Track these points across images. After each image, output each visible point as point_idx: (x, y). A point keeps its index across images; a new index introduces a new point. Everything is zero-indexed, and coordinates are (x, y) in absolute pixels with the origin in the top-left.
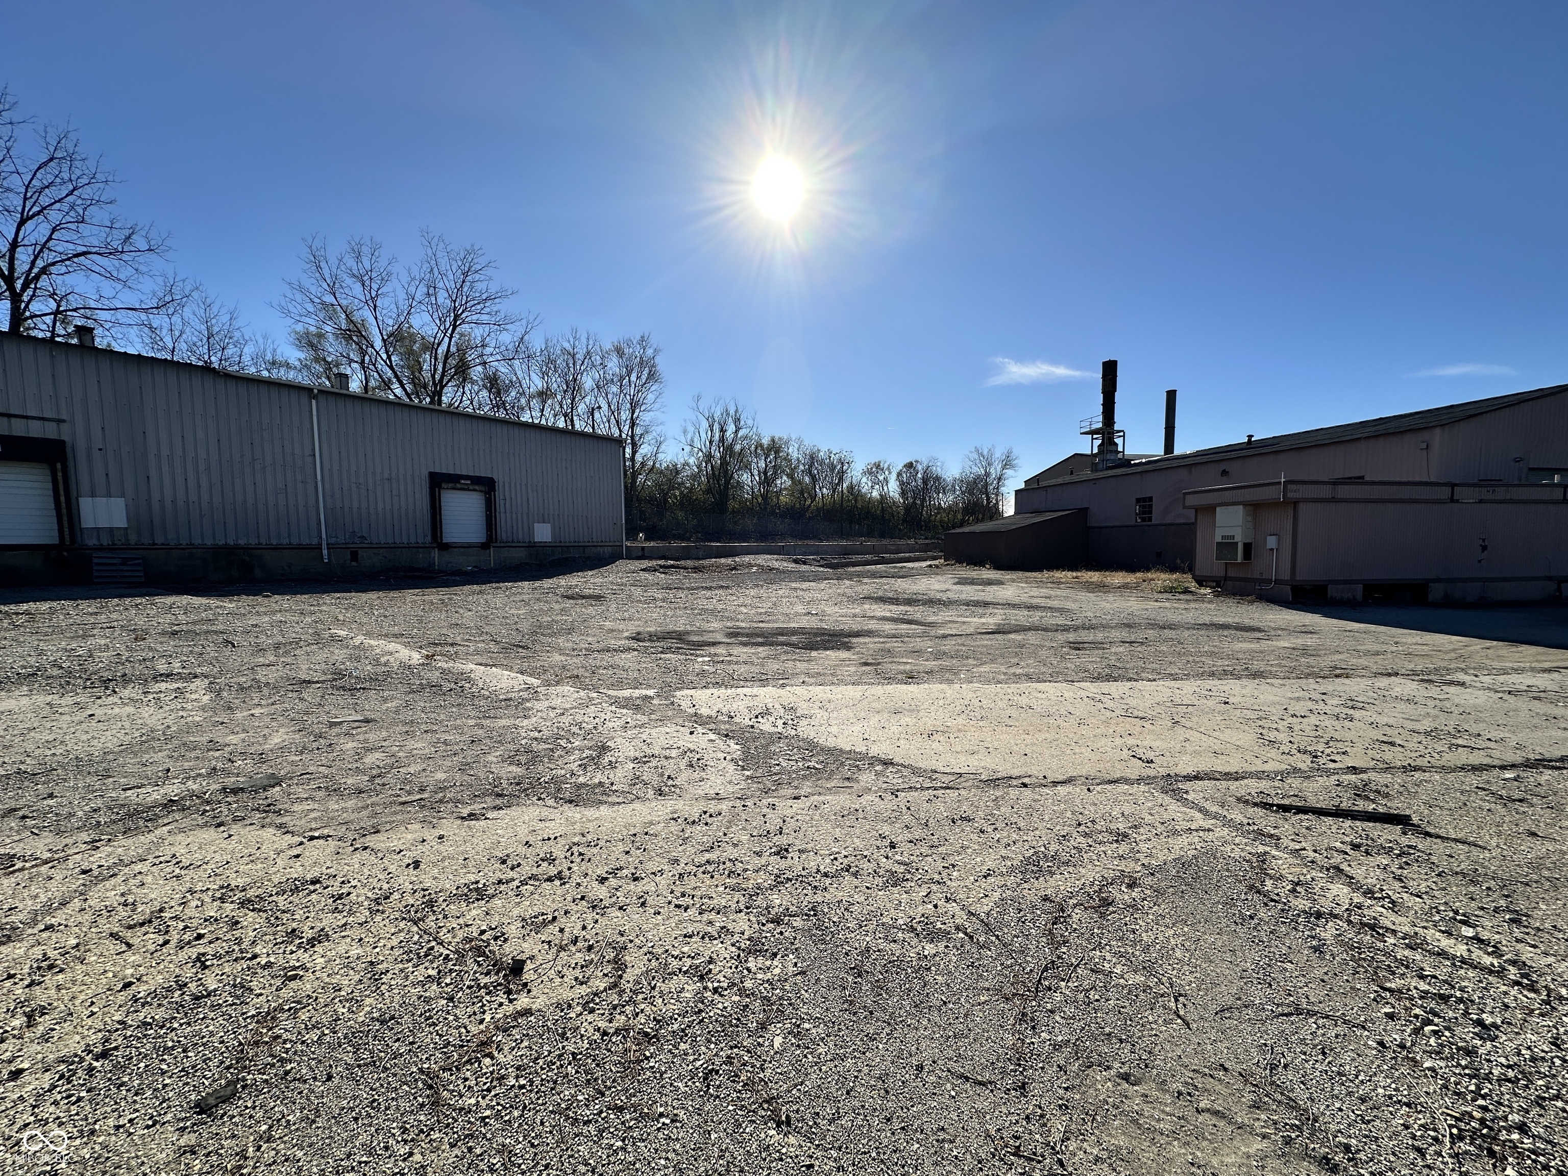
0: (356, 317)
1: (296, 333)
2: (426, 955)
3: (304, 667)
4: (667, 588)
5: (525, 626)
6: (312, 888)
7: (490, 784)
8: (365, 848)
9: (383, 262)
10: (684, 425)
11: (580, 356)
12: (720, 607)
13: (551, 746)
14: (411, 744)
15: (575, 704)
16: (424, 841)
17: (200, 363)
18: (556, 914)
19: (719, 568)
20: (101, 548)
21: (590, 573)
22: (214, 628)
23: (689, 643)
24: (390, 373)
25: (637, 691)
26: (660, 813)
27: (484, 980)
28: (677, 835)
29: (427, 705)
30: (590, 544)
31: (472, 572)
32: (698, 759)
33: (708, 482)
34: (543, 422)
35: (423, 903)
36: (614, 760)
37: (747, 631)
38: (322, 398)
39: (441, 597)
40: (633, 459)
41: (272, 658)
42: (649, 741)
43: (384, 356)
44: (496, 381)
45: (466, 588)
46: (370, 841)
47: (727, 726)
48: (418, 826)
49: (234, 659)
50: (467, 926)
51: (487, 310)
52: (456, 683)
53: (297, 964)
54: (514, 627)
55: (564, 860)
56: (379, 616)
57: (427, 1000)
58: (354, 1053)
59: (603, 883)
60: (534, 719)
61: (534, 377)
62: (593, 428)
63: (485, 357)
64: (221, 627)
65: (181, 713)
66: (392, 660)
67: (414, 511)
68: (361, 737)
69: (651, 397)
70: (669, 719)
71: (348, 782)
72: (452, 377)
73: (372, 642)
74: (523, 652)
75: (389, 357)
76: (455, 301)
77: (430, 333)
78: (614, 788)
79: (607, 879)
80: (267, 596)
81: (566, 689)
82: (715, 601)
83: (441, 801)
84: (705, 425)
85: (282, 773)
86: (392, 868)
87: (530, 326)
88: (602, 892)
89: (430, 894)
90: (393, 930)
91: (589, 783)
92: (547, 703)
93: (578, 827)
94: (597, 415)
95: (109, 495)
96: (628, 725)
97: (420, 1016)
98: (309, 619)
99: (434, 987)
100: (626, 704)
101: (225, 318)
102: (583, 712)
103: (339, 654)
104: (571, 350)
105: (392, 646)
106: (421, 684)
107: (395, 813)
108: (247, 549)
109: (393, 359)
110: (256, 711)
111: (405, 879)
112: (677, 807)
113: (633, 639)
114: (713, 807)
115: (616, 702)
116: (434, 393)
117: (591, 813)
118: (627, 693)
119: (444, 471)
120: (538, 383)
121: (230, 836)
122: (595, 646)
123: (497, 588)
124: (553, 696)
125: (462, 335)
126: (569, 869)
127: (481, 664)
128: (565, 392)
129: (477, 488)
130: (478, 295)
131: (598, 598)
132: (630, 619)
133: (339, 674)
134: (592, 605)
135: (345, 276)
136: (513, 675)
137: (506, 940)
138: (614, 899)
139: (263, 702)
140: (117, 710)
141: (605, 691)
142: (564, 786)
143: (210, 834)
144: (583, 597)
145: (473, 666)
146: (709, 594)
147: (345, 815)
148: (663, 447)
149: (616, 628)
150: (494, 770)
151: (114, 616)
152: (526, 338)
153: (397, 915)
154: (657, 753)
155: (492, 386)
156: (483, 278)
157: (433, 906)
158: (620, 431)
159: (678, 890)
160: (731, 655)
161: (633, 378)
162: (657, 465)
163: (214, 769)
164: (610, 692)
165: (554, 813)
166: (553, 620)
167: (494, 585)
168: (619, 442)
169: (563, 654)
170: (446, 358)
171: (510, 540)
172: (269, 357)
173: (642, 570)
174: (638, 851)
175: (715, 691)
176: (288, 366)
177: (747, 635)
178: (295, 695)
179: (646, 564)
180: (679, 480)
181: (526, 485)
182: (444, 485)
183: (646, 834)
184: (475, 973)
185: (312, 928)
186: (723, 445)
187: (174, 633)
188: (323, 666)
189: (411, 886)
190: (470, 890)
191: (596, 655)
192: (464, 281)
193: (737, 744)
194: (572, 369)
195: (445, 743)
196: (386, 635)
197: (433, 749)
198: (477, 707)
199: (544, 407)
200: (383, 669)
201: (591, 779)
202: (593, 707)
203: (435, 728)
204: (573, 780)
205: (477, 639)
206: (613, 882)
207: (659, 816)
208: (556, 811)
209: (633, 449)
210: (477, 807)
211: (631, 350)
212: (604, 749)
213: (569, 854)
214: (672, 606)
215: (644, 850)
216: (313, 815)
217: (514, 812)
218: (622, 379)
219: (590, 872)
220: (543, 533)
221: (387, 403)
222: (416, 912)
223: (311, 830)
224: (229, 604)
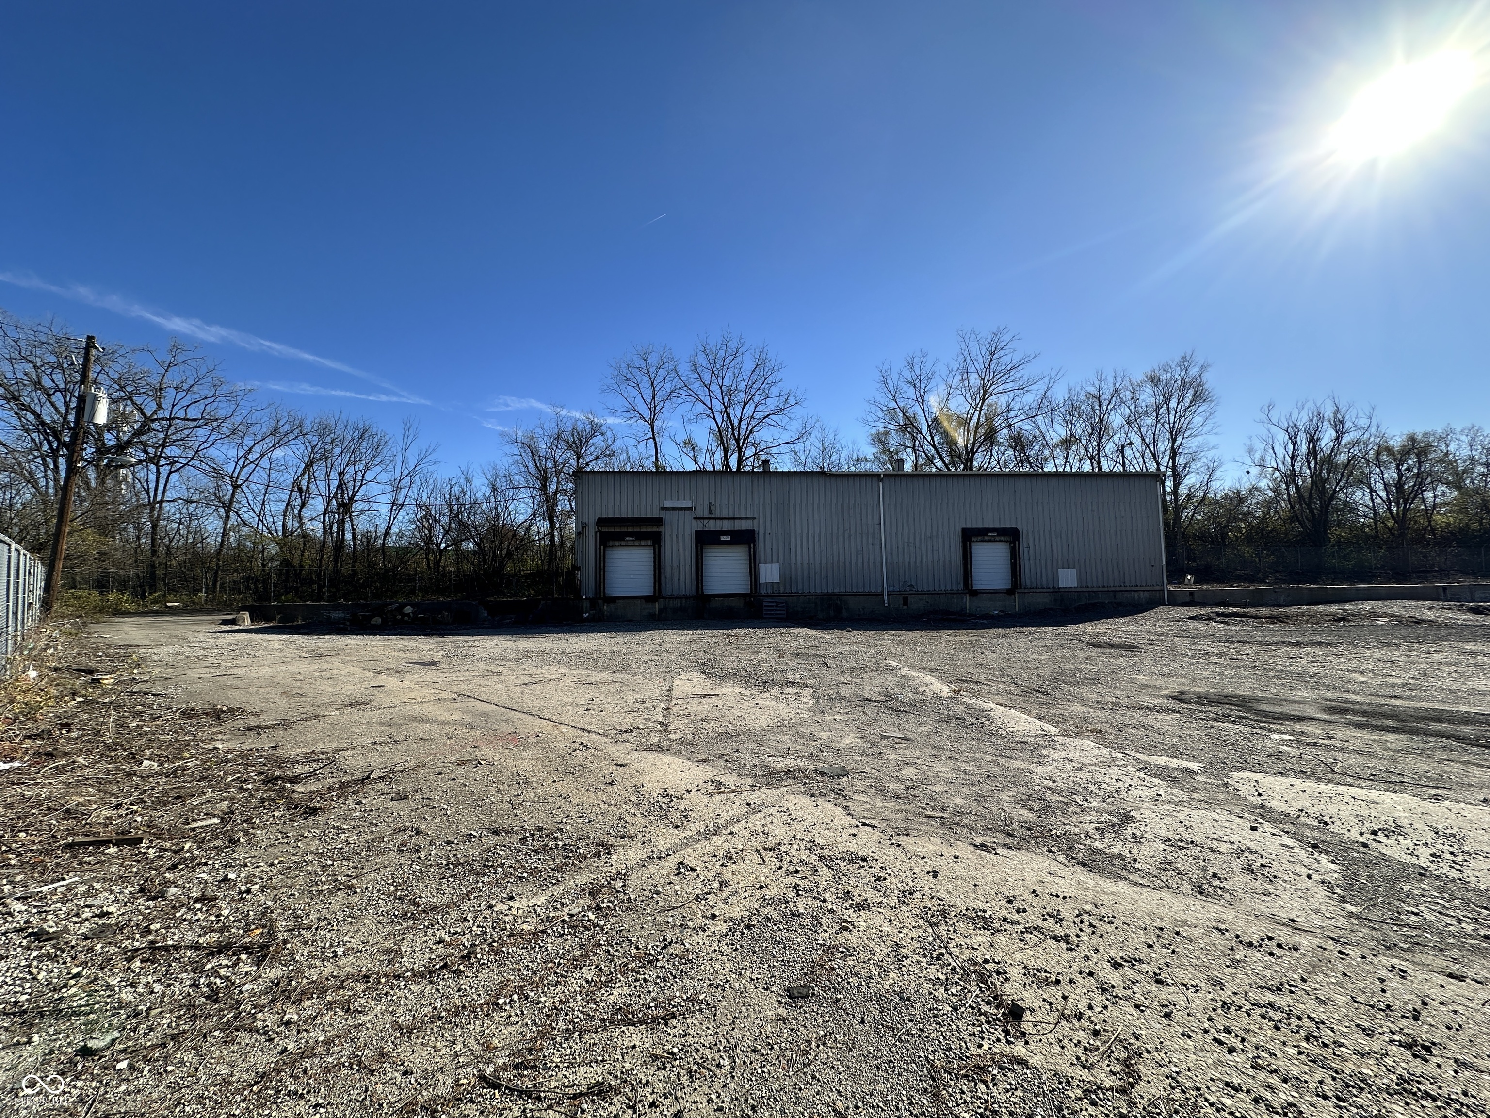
0: (910, 413)
1: (872, 435)
2: (938, 959)
3: (868, 688)
4: (1226, 641)
5: (1046, 672)
6: (862, 863)
7: (1002, 821)
8: (899, 846)
9: (929, 366)
10: (1248, 442)
11: (1106, 396)
12: (1313, 670)
13: (1066, 800)
14: (938, 766)
15: (1094, 760)
16: (942, 855)
17: (818, 470)
18: (1060, 977)
19: (1315, 620)
20: (768, 596)
21: (1122, 620)
22: (818, 653)
23: (1258, 712)
24: (933, 451)
25: (1175, 760)
26: (1199, 916)
27: (985, 1008)
28: (1222, 951)
29: (952, 734)
30: (1123, 588)
31: (998, 616)
32: (1262, 865)
33: (1292, 507)
34: (1068, 469)
35: (938, 911)
36: (1138, 833)
37: (1365, 708)
38: (886, 481)
39: (970, 638)
40: (1175, 492)
41: (849, 679)
42: (1187, 823)
43: (929, 438)
44: (1020, 439)
45: (992, 631)
46: (902, 840)
47: (1316, 834)
48: (939, 841)
49: (829, 676)
50: (973, 948)
51: (1012, 378)
52: (977, 719)
53: (849, 920)
54: (1035, 672)
55: (1072, 924)
56: (920, 652)
57: (936, 1000)
58: (880, 1012)
59: (1116, 969)
60: (1050, 767)
61: (1057, 427)
62: (1124, 466)
63: (1010, 420)
64: (822, 652)
65: (798, 711)
66: (927, 691)
67: (950, 561)
68: (901, 752)
69: (1198, 420)
70: (1219, 803)
71: (891, 787)
72: (982, 444)
73: (915, 674)
74: (1043, 698)
75: (932, 439)
76: (984, 379)
77: (963, 411)
78: (1137, 865)
79: (1121, 965)
80: (849, 631)
81: (1087, 743)
82: (1304, 662)
83: (958, 824)
84: (1282, 437)
85: (849, 768)
86: (917, 870)
87: (1052, 382)
88: (1114, 977)
89: (944, 905)
90: (914, 924)
91: (1107, 851)
92: (1064, 755)
93: (1090, 895)
94: (1128, 452)
95: (772, 562)
96: (1160, 799)
97: (930, 1010)
98: (872, 651)
99: (942, 990)
100: (1160, 773)
101: (832, 436)
102: (1104, 771)
103: (891, 681)
104: (1096, 393)
105: (929, 679)
106: (948, 715)
107: (922, 823)
108: (838, 596)
109: (935, 439)
110: (837, 717)
111: (926, 883)
112: (1224, 916)
113: (1174, 698)
114: (1283, 935)
115: (1145, 768)
116: (966, 460)
117: (1107, 884)
118: (1162, 761)
119: (974, 527)
120: (1062, 432)
121: (817, 806)
122: (1124, 701)
123: (1021, 632)
124: (1070, 748)
125: (990, 406)
126: (1078, 936)
127: (1001, 705)
128: (1091, 435)
129: (1002, 538)
130: (1003, 367)
131: (1130, 648)
132: (1171, 675)
133: (890, 698)
134: (1122, 656)
135: (903, 385)
136: (1030, 719)
137: (1007, 980)
138: (1129, 992)
139: (842, 711)
140: (768, 703)
141: (1133, 753)
142: (1076, 845)
143: (806, 800)
144: (1112, 646)
145: (993, 705)
146: (1295, 651)
147: (886, 813)
148: (1218, 474)
149: (1151, 683)
150: (1006, 809)
151: (771, 640)
152: (1048, 393)
153: (918, 912)
154: (1198, 841)
155: (1017, 444)
156: (1007, 351)
157: (946, 917)
158: (1158, 464)
159: (1221, 1022)
160: (1331, 738)
161: (1173, 404)
162: (1211, 495)
163: (812, 754)
164: (1139, 756)
165: (1065, 872)
166: (1076, 668)
167: (1018, 629)
168: (1158, 477)
169: (1086, 705)
170: (977, 428)
171: (1034, 585)
172: (855, 457)
173: (1190, 618)
174: (1164, 950)
175: (1298, 783)
176: (866, 460)
177: (1364, 713)
178: (860, 709)
179: (1195, 611)
180: (1245, 509)
181: (1050, 532)
182: (974, 539)
183: (1177, 933)
184: (977, 996)
185: (860, 895)
186: (1315, 458)
187: (798, 654)
188: (880, 689)
189: (929, 891)
190: (978, 916)
191: (1124, 711)
192: (991, 360)
193: (1333, 862)
194: (1098, 412)
195: (964, 771)
196: (924, 669)
197: (954, 775)
198: (994, 745)
199: (1068, 454)
200: (920, 697)
201: (1109, 846)
202: (1116, 768)
203: (957, 756)
204: (1088, 842)
205: (999, 680)
206: (1127, 971)
207: (1197, 918)
208: (1067, 869)
209: (1175, 480)
210: (988, 840)
211: (1169, 375)
212: (1127, 818)
213: (1078, 920)
214: (1234, 664)
215: (1173, 952)
216: (867, 806)
217: (1022, 855)
218: (1158, 408)
219: (1101, 949)
220: (1068, 579)
221: (931, 476)
222: (932, 916)
223: (864, 817)
224: (827, 636)
